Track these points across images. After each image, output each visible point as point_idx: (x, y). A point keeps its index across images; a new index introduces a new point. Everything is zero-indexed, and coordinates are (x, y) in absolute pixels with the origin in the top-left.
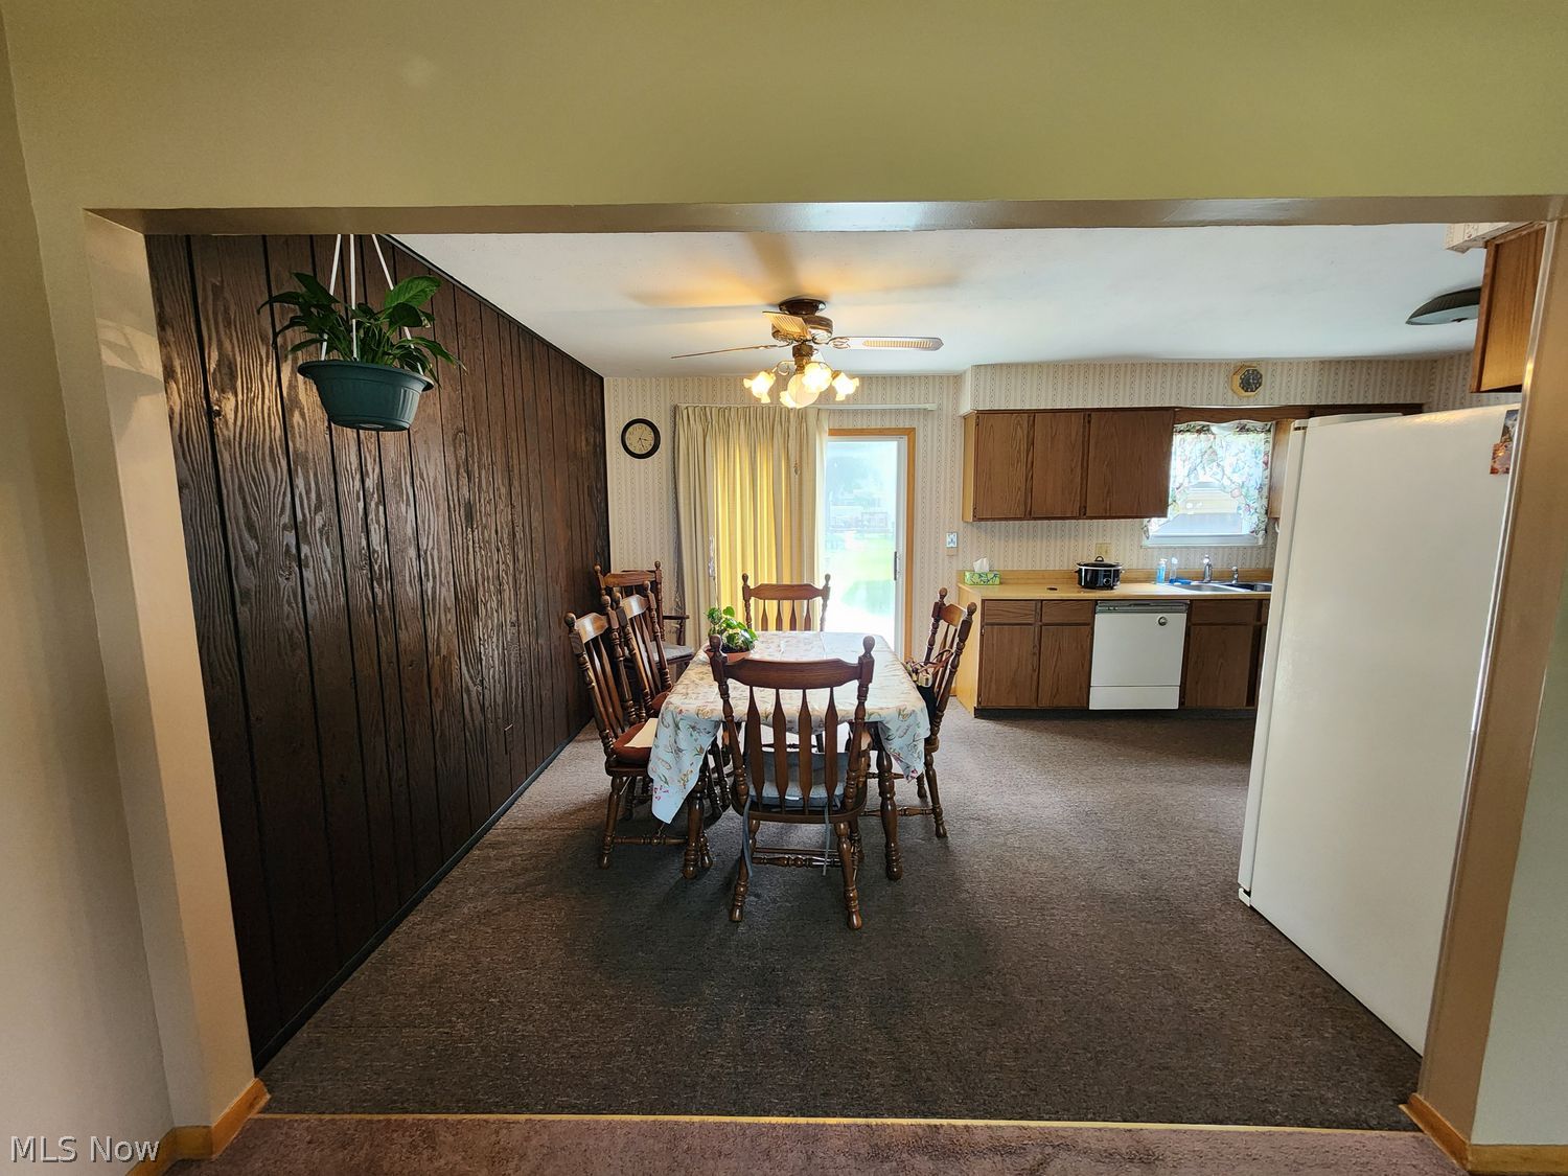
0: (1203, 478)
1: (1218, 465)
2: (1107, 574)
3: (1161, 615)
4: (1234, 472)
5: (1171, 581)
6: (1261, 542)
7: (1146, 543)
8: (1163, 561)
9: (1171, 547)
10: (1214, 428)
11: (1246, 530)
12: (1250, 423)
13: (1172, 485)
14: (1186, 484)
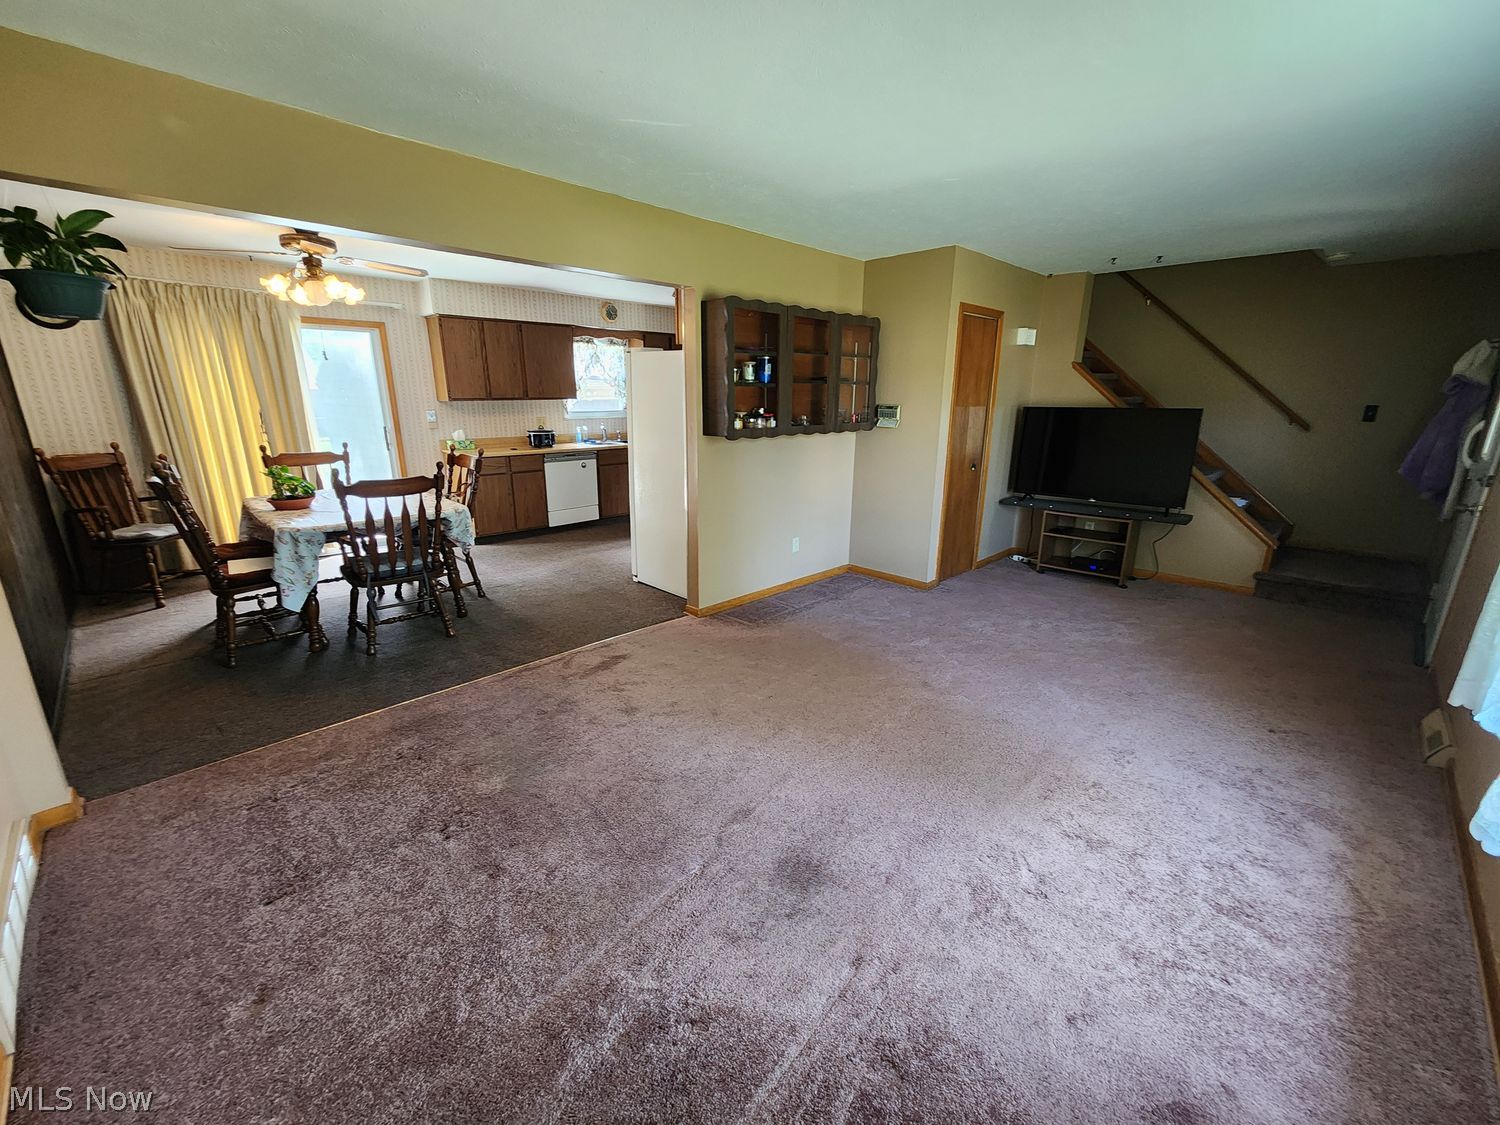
0: (593, 374)
1: (601, 365)
2: (547, 437)
3: (583, 461)
4: (611, 370)
5: (585, 441)
7: (567, 416)
8: (578, 429)
9: (582, 419)
10: (595, 340)
12: (615, 340)
13: (577, 377)
14: (584, 377)
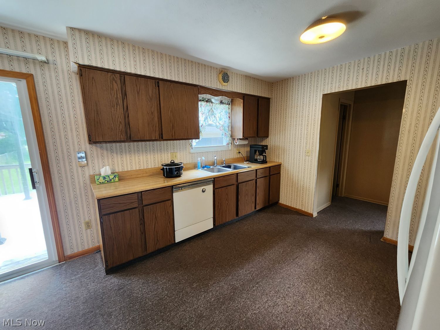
0: (210, 122)
1: (214, 116)
2: (177, 169)
3: (203, 187)
4: (220, 120)
5: (203, 167)
6: (230, 148)
9: (201, 152)
11: (225, 144)
13: (200, 125)
14: (204, 124)
